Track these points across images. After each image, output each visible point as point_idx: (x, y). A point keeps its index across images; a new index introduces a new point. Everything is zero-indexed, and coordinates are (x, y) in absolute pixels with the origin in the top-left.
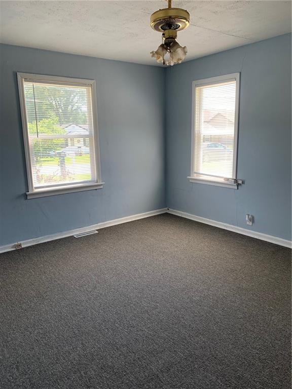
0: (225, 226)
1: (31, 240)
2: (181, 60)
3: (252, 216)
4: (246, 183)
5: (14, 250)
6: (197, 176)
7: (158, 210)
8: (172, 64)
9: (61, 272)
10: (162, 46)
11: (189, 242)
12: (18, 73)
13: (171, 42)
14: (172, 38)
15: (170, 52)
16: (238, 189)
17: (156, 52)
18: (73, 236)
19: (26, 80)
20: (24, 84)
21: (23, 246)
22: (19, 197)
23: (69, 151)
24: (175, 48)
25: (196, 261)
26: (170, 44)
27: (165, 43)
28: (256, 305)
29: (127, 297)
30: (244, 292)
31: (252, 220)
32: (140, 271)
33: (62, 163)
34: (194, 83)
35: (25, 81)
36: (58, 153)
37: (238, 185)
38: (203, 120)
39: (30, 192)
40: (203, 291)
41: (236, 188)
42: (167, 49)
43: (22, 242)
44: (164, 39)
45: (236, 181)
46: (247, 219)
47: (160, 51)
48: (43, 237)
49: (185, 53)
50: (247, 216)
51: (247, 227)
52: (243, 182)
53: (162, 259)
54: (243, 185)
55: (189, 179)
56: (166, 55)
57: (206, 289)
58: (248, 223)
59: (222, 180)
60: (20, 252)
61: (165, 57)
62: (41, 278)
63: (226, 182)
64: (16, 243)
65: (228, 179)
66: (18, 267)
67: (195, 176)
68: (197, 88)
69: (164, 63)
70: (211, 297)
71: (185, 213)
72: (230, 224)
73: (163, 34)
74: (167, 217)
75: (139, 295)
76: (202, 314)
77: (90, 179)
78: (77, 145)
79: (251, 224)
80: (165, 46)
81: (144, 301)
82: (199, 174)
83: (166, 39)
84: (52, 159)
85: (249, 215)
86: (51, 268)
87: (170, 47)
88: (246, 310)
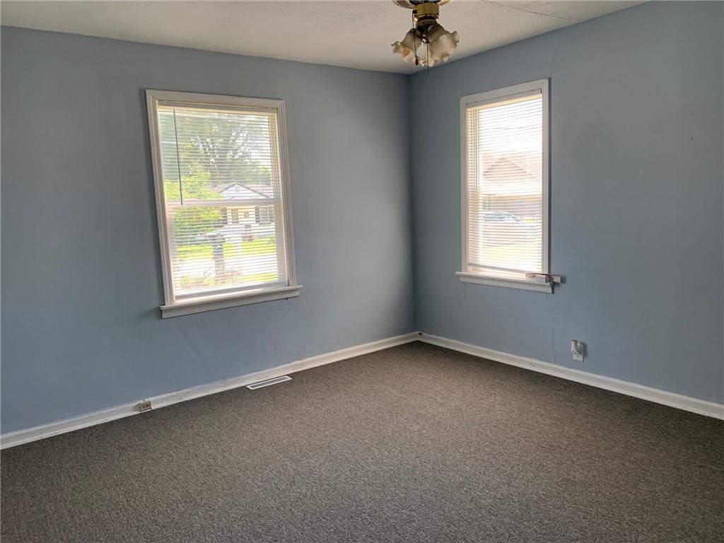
0: (531, 364)
1: (169, 395)
2: (447, 55)
3: (582, 343)
4: (567, 281)
5: (137, 415)
6: (473, 270)
7: (400, 336)
8: (431, 64)
9: (227, 454)
10: (413, 32)
11: (465, 395)
12: (147, 91)
13: (429, 25)
14: (430, 18)
15: (428, 42)
16: (553, 293)
17: (401, 43)
18: (245, 387)
19: (162, 103)
20: (158, 110)
21: (154, 407)
22: (147, 315)
23: (231, 234)
24: (437, 34)
25: (480, 430)
26: (427, 29)
27: (419, 28)
28: (605, 513)
29: (355, 501)
30: (578, 488)
31: (583, 350)
32: (376, 451)
33: (218, 255)
34: (464, 100)
35: (160, 104)
36: (210, 237)
37: (554, 285)
38: (481, 169)
39: (168, 305)
40: (498, 487)
41: (550, 291)
42: (421, 37)
43: (151, 399)
44: (416, 20)
45: (549, 277)
46: (573, 348)
47: (408, 41)
48: (189, 390)
49: (455, 42)
50: (573, 343)
51: (574, 365)
52: (563, 280)
53: (416, 428)
54: (562, 285)
55: (459, 276)
56: (421, 47)
57: (504, 484)
58: (575, 357)
59: (522, 277)
60: (148, 417)
61: (418, 51)
62: (189, 466)
63: (530, 280)
64: (141, 402)
65: (533, 275)
66: (145, 447)
67: (470, 271)
68: (469, 109)
69: (417, 62)
70: (516, 499)
71: (453, 341)
72: (540, 360)
73: (415, 12)
74: (418, 350)
75: (377, 497)
76: (501, 531)
77: (276, 279)
78: (243, 221)
79: (580, 358)
80: (418, 32)
81: (387, 507)
82: (479, 266)
83: (420, 19)
84: (199, 248)
85: (576, 342)
86: (207, 447)
87: (427, 33)
88: (585, 523)
